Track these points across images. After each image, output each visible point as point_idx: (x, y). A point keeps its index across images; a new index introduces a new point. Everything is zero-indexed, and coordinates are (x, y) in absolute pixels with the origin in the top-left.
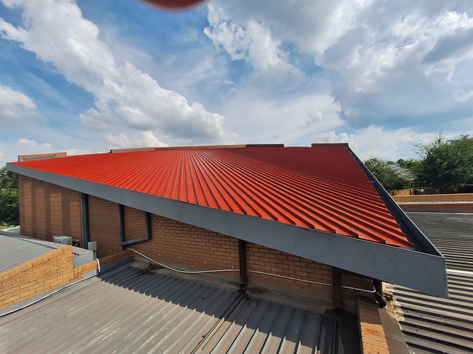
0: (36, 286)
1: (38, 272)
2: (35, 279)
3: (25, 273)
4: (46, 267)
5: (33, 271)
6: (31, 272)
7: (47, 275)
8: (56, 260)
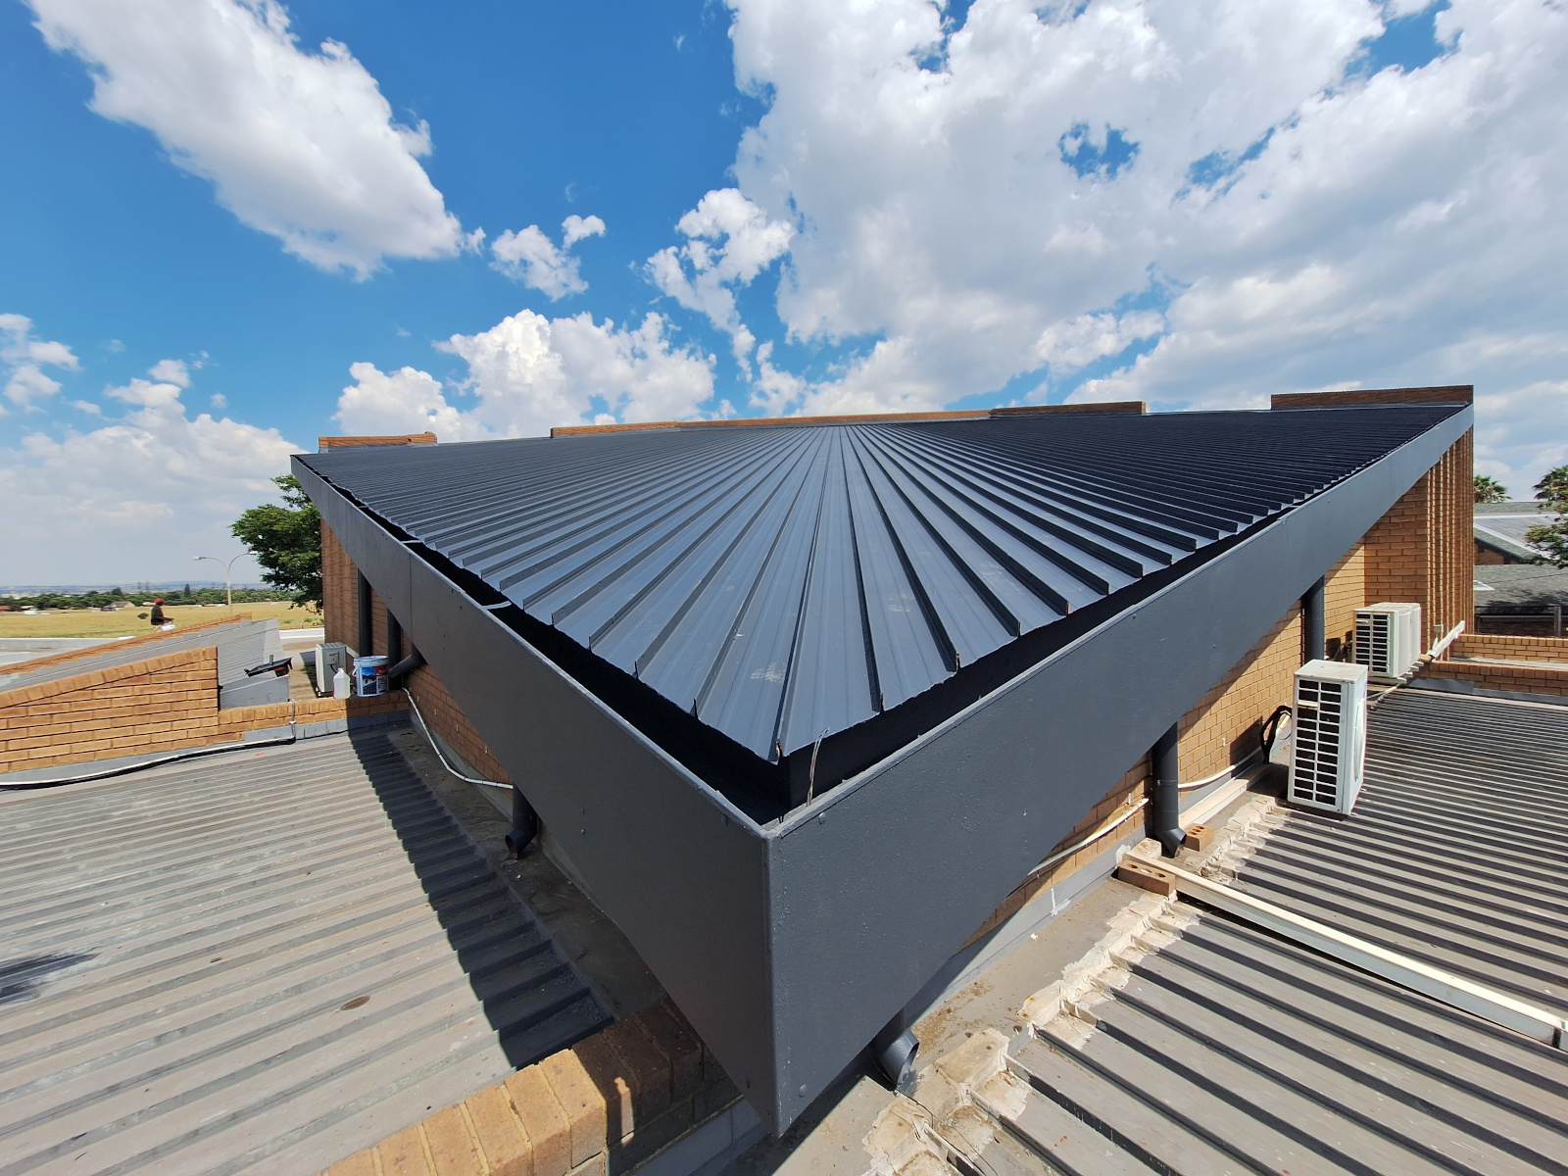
0: (115, 733)
1: (122, 697)
2: (110, 714)
3: (85, 694)
4: (142, 690)
5: (107, 693)
6: (100, 693)
7: (145, 711)
8: (167, 678)
